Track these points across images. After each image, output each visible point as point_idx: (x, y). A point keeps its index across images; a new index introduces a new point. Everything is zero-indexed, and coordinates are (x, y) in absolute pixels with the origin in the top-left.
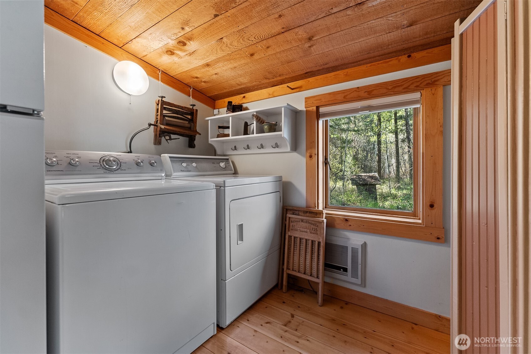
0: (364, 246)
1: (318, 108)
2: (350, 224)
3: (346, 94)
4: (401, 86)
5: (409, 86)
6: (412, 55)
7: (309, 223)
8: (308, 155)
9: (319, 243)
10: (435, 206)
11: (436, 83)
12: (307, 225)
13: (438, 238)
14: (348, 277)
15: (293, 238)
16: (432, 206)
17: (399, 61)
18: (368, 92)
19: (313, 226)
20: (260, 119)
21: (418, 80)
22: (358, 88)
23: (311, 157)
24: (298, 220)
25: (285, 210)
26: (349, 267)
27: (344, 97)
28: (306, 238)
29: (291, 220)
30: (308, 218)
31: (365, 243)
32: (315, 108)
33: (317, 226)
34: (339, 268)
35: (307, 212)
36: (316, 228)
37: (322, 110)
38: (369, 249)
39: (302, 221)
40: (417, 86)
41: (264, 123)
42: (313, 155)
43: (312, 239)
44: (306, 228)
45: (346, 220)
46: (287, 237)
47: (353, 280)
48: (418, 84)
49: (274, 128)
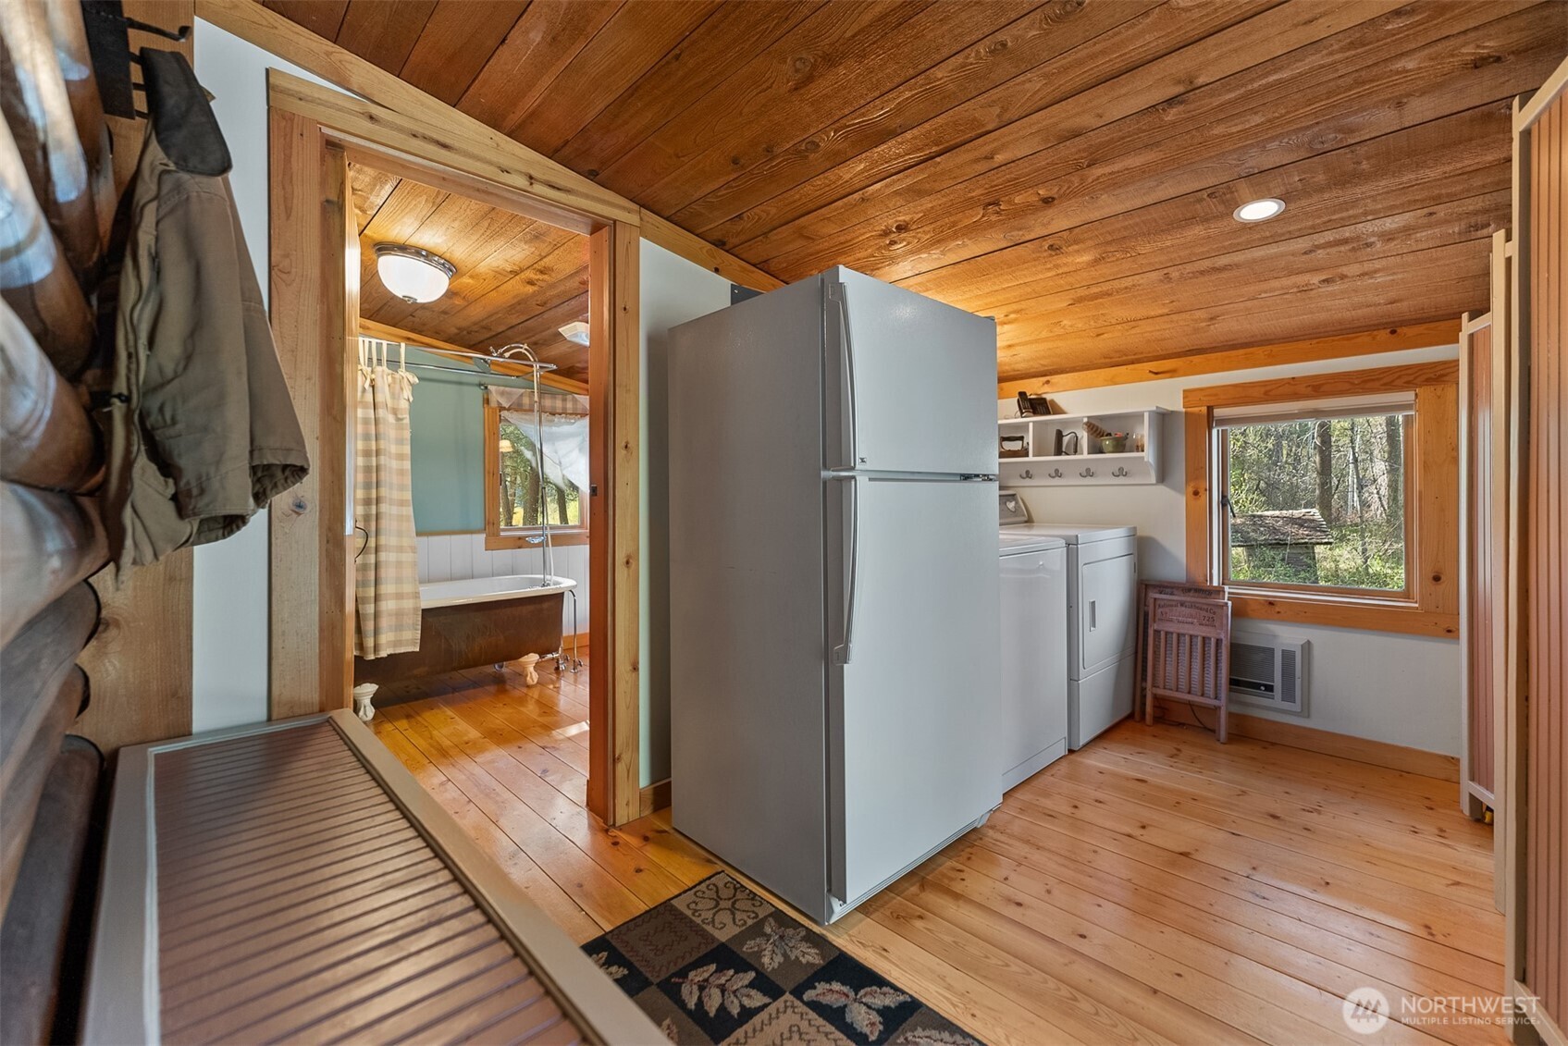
0: (1307, 647)
1: (1210, 409)
2: (1277, 609)
3: (1268, 388)
4: (1378, 379)
5: (1393, 381)
6: (1399, 330)
7: (1197, 608)
8: (1191, 490)
9: (1218, 642)
10: (1443, 578)
11: (1445, 379)
12: (1193, 611)
13: (1449, 631)
14: (1277, 700)
15: (1163, 634)
16: (1437, 579)
17: (1374, 338)
18: (1313, 386)
19: (1204, 613)
20: (1097, 430)
21: (1410, 372)
22: (1293, 378)
23: (1196, 493)
24: (1174, 603)
25: (1144, 586)
26: (1278, 683)
27: (1266, 393)
28: (1191, 632)
29: (1158, 602)
30: (1193, 599)
31: (1309, 642)
32: (1204, 409)
33: (1214, 613)
34: (1257, 686)
35: (1189, 590)
36: (1211, 615)
37: (1218, 412)
38: (1316, 652)
39: (1182, 605)
40: (1408, 382)
41: (1102, 436)
42: (1201, 491)
43: (1204, 635)
44: (1191, 616)
45: (1271, 603)
46: (1151, 632)
47: (1286, 705)
48: (1411, 378)
49: (1121, 445)
